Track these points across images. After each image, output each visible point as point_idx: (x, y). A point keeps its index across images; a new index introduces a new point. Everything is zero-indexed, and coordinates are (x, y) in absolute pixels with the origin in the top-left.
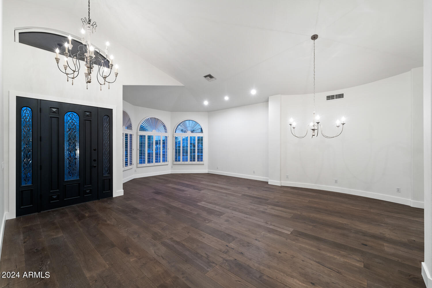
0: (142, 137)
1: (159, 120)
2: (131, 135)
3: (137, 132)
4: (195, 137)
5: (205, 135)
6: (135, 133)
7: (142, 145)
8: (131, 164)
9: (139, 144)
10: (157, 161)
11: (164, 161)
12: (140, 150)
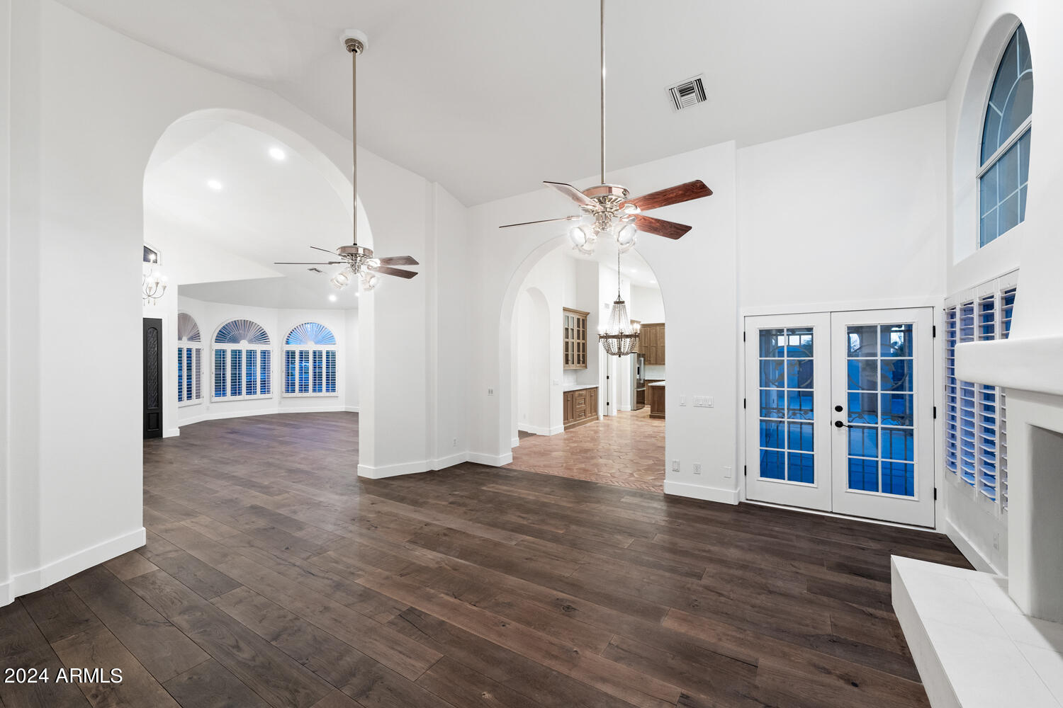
0: (220, 355)
1: (254, 324)
2: (198, 351)
3: (211, 345)
4: (320, 352)
5: (340, 349)
6: (207, 347)
7: (220, 365)
8: (198, 396)
9: (214, 365)
10: (249, 393)
11: (263, 392)
12: (216, 374)
